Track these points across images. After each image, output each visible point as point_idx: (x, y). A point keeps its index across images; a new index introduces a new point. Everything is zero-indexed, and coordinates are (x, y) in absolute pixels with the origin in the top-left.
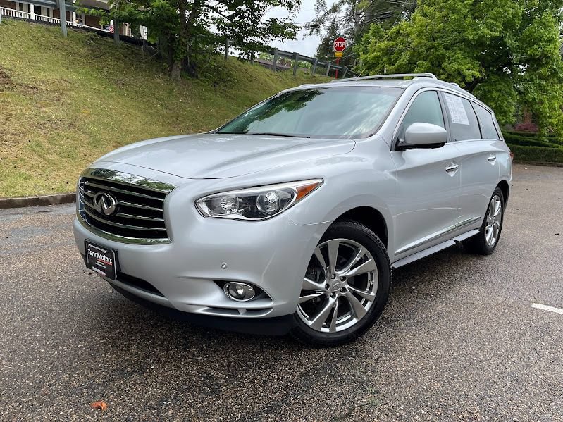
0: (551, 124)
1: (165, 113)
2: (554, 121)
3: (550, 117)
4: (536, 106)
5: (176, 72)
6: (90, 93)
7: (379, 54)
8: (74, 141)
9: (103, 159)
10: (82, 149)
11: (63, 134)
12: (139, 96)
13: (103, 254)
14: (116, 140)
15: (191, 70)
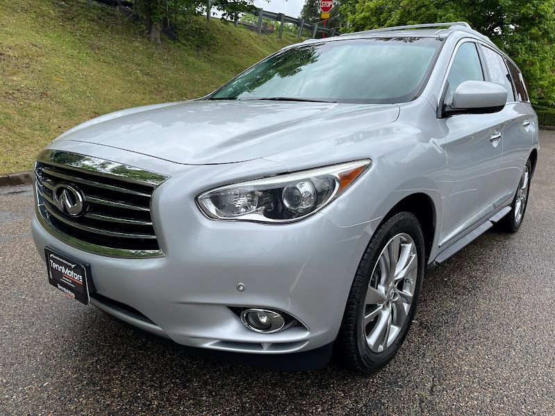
0: (542, 87)
1: (146, 79)
2: (545, 83)
3: (540, 79)
4: (527, 68)
5: (156, 34)
6: (62, 59)
7: (367, 14)
8: (46, 111)
9: (64, 137)
10: (55, 121)
11: (34, 104)
12: (117, 61)
13: (70, 269)
14: (94, 110)
15: (171, 32)
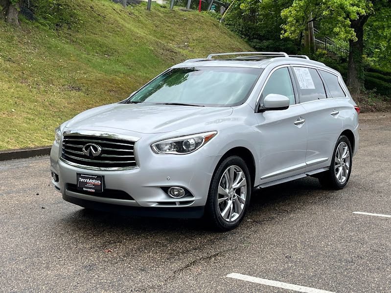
1: (8, 66)
13: (93, 179)
